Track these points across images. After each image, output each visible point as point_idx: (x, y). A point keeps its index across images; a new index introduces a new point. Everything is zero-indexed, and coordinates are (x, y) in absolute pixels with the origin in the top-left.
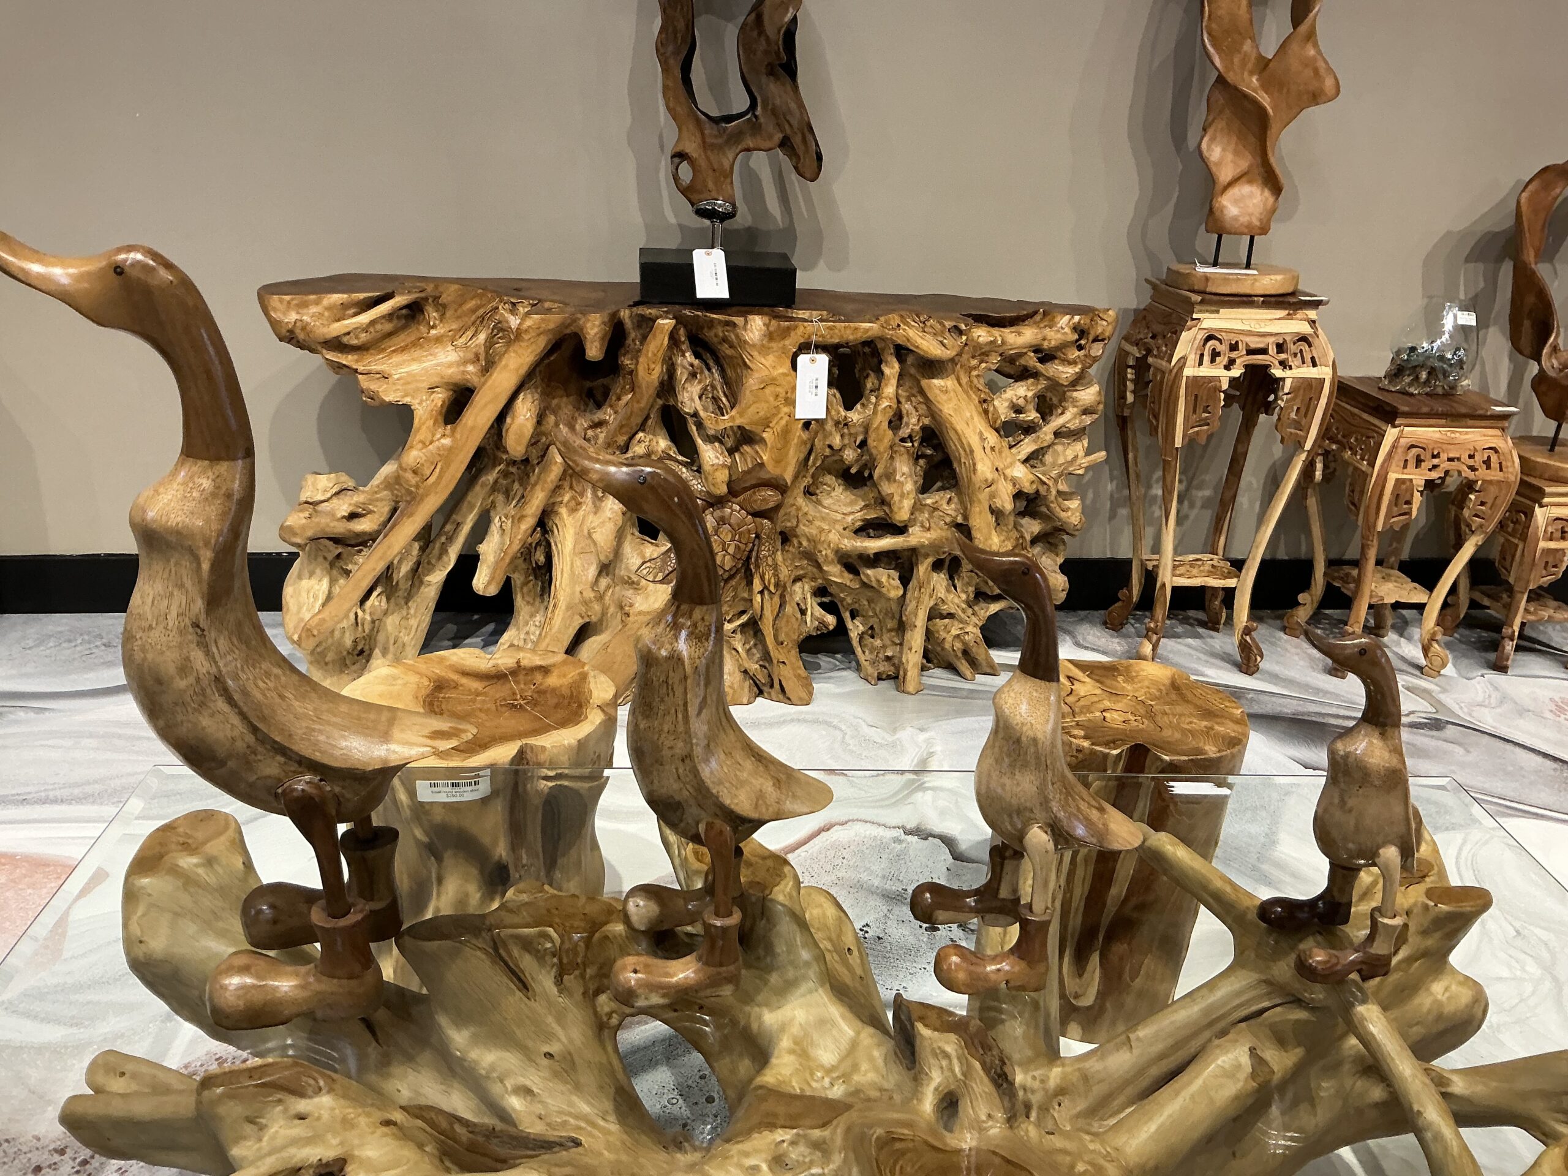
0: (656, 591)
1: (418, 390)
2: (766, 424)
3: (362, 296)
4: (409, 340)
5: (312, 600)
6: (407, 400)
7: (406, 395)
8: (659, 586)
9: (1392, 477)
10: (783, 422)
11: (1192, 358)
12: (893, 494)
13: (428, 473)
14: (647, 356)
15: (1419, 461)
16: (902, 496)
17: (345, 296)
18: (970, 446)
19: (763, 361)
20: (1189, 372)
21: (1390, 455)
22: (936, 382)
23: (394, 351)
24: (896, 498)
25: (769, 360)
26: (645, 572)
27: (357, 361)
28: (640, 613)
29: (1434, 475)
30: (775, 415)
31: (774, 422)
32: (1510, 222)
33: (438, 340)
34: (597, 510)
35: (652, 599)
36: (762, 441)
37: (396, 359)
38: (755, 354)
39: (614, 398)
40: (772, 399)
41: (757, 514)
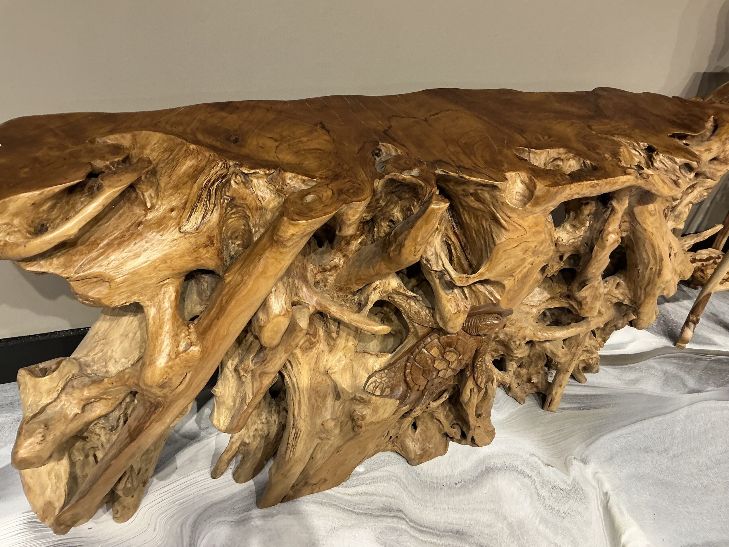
0: (385, 404)
1: (146, 286)
3: (57, 188)
4: (123, 227)
5: (54, 480)
6: (134, 299)
7: (134, 294)
8: (387, 400)
10: (525, 270)
12: (586, 298)
13: (178, 383)
14: (415, 240)
16: (596, 298)
17: (37, 193)
18: (661, 255)
19: (521, 222)
23: (109, 245)
24: (589, 300)
26: (371, 387)
27: (66, 266)
28: (371, 423)
30: (519, 266)
31: (517, 272)
34: (332, 349)
35: (381, 411)
38: (514, 215)
39: (343, 243)
40: (520, 253)
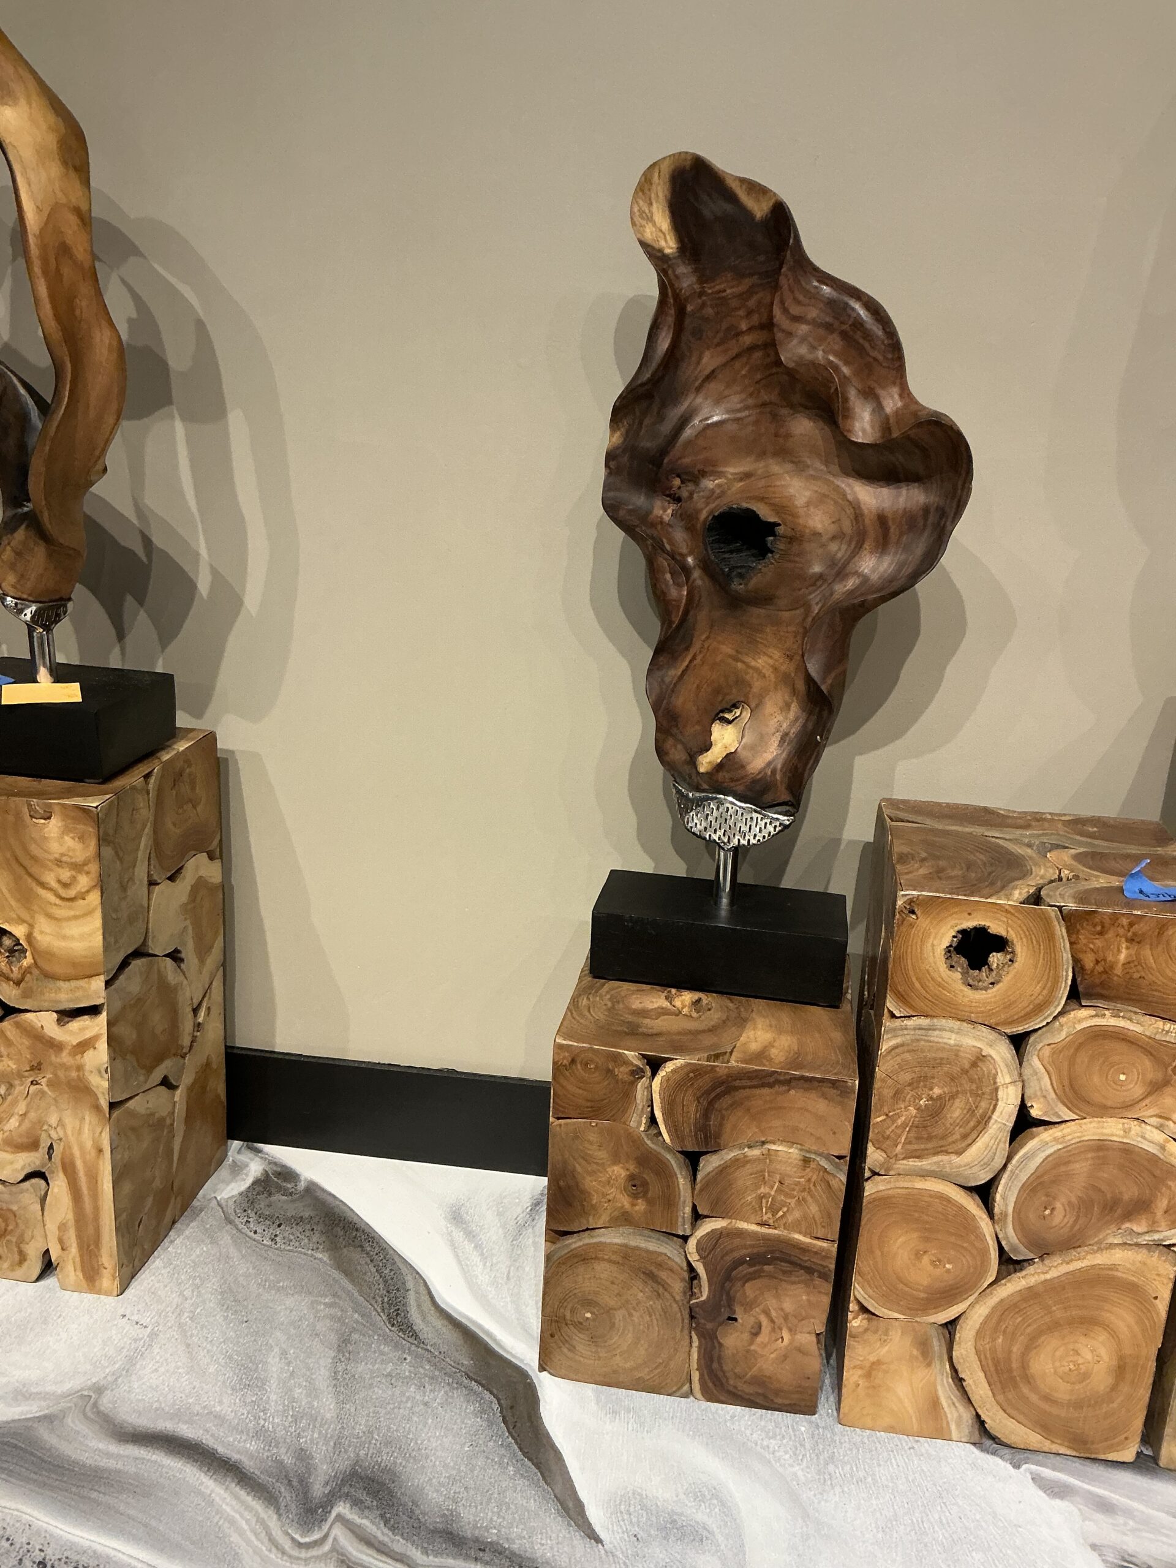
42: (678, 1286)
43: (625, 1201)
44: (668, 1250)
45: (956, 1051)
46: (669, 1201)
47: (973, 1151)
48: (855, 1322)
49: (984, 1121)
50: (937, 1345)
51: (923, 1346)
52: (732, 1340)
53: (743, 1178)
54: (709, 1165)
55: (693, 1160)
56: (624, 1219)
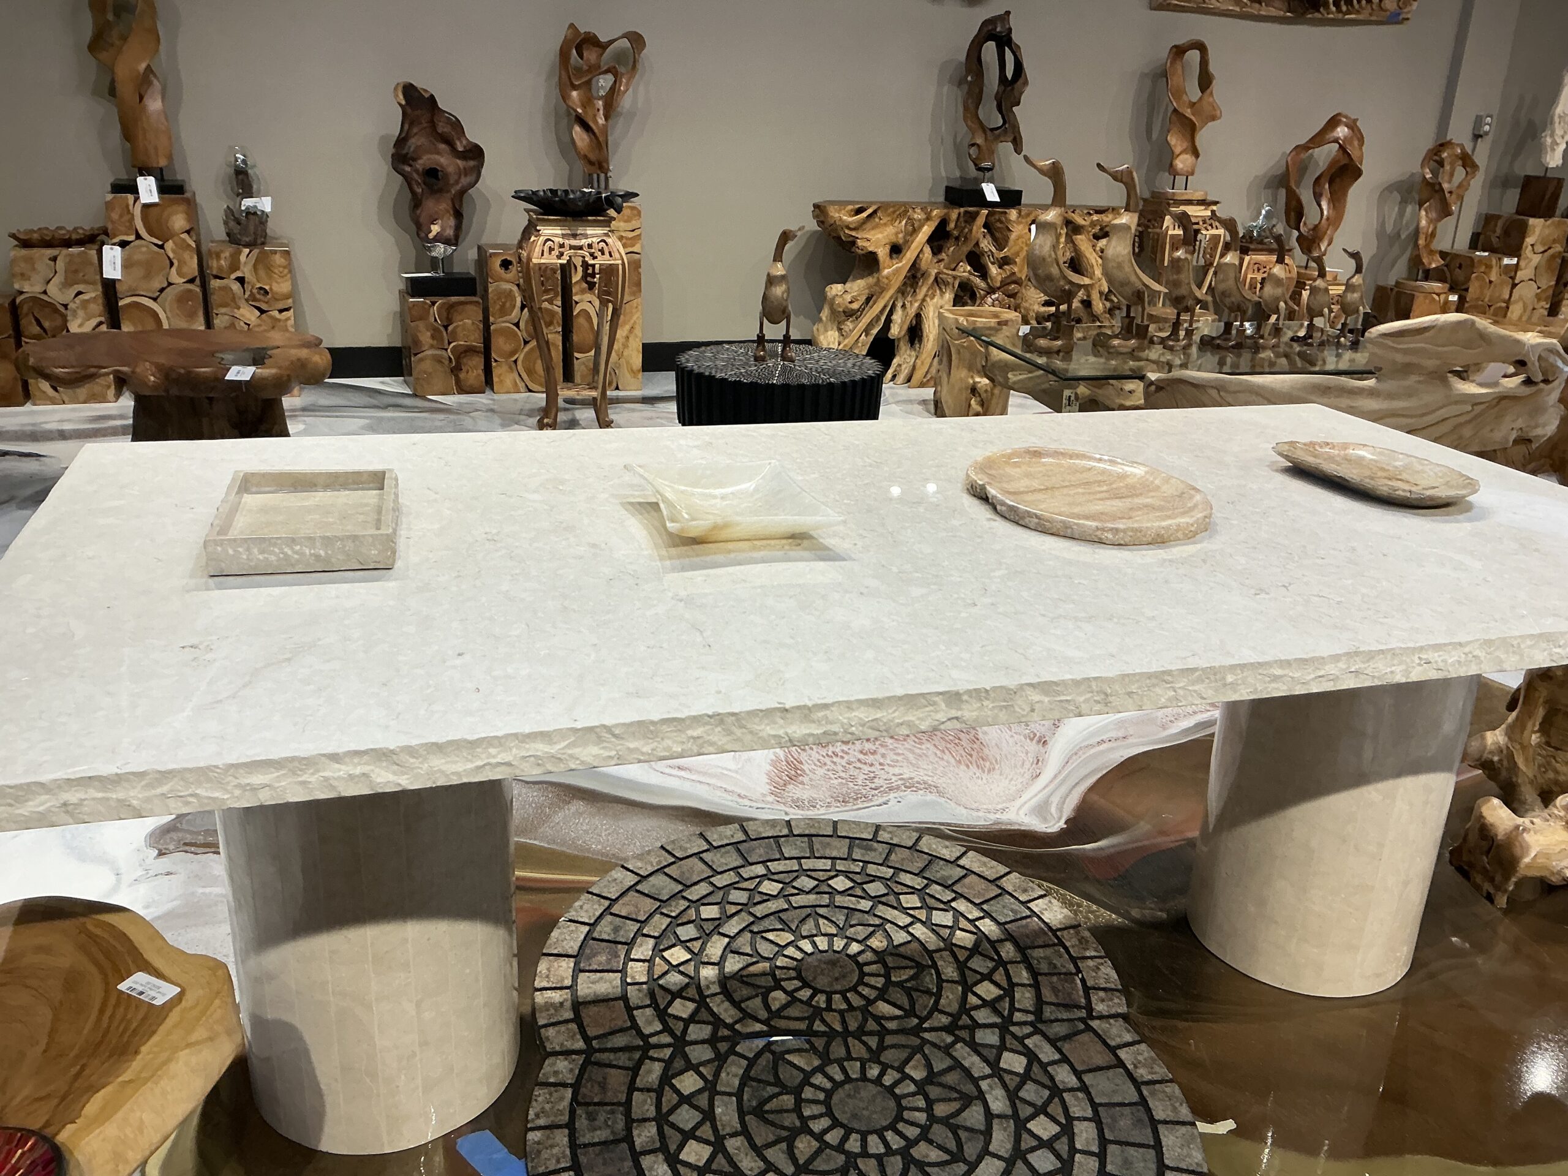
2: (1017, 254)
9: (1249, 276)
11: (1171, 227)
15: (1259, 270)
20: (1170, 232)
21: (1247, 267)
22: (1079, 237)
25: (1020, 227)
29: (1265, 275)
32: (1284, 168)
33: (885, 224)
36: (1015, 263)
37: (873, 232)
41: (1009, 296)
42: (447, 362)
43: (431, 341)
44: (444, 352)
45: (505, 290)
46: (442, 340)
47: (513, 314)
48: (494, 364)
49: (514, 306)
50: (513, 366)
51: (511, 368)
52: (462, 375)
53: (459, 330)
54: (450, 328)
55: (446, 327)
56: (432, 347)
